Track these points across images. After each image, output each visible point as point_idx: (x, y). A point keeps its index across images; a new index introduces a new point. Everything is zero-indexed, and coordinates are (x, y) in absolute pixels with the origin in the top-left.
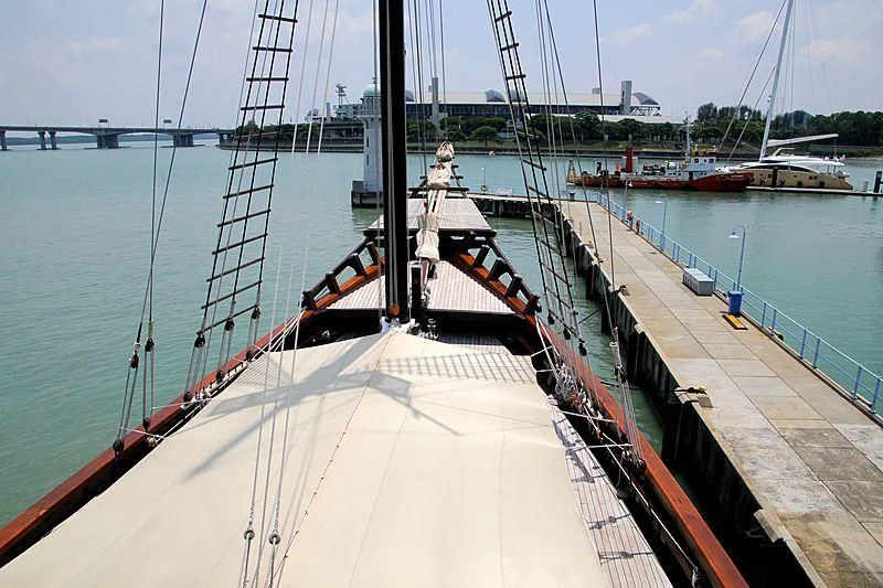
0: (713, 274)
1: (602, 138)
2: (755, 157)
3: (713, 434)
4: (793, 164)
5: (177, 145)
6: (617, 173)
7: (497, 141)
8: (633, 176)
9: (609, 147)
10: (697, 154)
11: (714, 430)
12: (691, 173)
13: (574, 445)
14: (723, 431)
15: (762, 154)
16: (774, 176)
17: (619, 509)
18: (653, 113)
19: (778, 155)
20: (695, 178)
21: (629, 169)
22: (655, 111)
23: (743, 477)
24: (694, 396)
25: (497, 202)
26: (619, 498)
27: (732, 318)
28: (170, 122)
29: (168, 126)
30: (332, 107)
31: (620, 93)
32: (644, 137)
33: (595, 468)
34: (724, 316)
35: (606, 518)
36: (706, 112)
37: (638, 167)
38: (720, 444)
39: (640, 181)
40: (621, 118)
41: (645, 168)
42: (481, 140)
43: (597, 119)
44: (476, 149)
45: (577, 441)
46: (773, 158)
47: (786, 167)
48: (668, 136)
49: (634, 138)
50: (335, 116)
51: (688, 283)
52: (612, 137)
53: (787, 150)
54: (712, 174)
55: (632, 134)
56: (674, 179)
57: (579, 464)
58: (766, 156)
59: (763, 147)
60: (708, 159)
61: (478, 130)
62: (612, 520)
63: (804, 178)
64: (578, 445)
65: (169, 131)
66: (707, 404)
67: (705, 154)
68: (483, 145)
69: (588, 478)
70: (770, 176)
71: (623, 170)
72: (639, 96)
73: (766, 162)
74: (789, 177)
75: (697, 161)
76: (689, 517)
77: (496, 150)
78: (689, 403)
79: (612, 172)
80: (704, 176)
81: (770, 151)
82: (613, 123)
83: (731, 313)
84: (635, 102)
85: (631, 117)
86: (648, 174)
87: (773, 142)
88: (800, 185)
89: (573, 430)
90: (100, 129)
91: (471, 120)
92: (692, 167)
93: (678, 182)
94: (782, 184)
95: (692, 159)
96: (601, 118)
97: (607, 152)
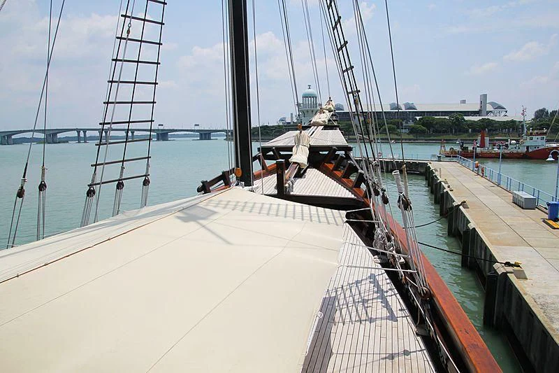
0: (536, 195)
1: (467, 131)
3: (525, 297)
5: (201, 139)
7: (397, 134)
8: (485, 150)
9: (472, 137)
10: (531, 134)
11: (526, 294)
12: (528, 148)
13: (387, 292)
14: (535, 297)
17: (416, 344)
18: (503, 114)
20: (530, 150)
21: (482, 145)
22: (504, 113)
23: (551, 332)
24: (509, 269)
26: (418, 335)
27: (551, 222)
28: (198, 125)
29: (197, 128)
30: (294, 116)
31: (479, 102)
32: (496, 130)
33: (401, 310)
34: (544, 221)
35: (401, 350)
36: (541, 114)
38: (531, 306)
39: (491, 153)
40: (481, 118)
41: (494, 145)
43: (463, 119)
44: (383, 139)
45: (391, 289)
48: (513, 129)
49: (489, 130)
50: (296, 121)
51: (517, 202)
52: (474, 130)
54: (543, 147)
55: (488, 127)
56: (515, 152)
57: (387, 306)
60: (539, 137)
62: (406, 353)
64: (390, 293)
65: (198, 131)
66: (521, 276)
67: (537, 134)
69: (392, 317)
72: (492, 104)
75: (531, 139)
76: (475, 346)
77: (396, 140)
78: (505, 274)
80: (537, 149)
82: (474, 121)
83: (550, 219)
84: (489, 108)
85: (486, 117)
86: (496, 149)
89: (388, 281)
90: (159, 130)
91: (379, 121)
92: (528, 143)
93: (518, 153)
95: (528, 138)
96: (466, 118)
97: (470, 140)
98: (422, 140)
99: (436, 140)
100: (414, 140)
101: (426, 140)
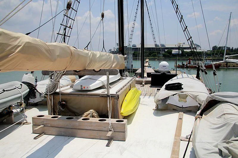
2: (222, 60)
4: (232, 61)
6: (187, 64)
7: (158, 57)
8: (191, 65)
10: (206, 59)
15: (224, 59)
16: (227, 64)
19: (228, 59)
20: (206, 65)
21: (190, 63)
22: (200, 48)
25: (157, 71)
30: (115, 49)
31: (190, 44)
36: (214, 48)
37: (192, 63)
39: (193, 66)
40: (190, 50)
41: (194, 63)
42: (153, 57)
44: (153, 59)
46: (227, 60)
47: (230, 62)
50: (116, 51)
52: (188, 55)
53: (230, 58)
54: (210, 64)
55: (193, 55)
58: (225, 59)
59: (224, 57)
60: (209, 60)
61: (153, 54)
63: (235, 65)
68: (154, 58)
70: (226, 64)
71: (188, 64)
73: (225, 61)
74: (231, 65)
75: (206, 61)
77: (157, 59)
79: (185, 64)
80: (208, 65)
81: (226, 58)
82: (188, 52)
84: (194, 46)
85: (193, 50)
86: (195, 65)
87: (227, 56)
88: (234, 66)
91: (151, 51)
94: (229, 66)
96: (185, 50)
97: (186, 59)
98: (168, 59)
99: (173, 59)
100: (165, 59)
101: (169, 59)
